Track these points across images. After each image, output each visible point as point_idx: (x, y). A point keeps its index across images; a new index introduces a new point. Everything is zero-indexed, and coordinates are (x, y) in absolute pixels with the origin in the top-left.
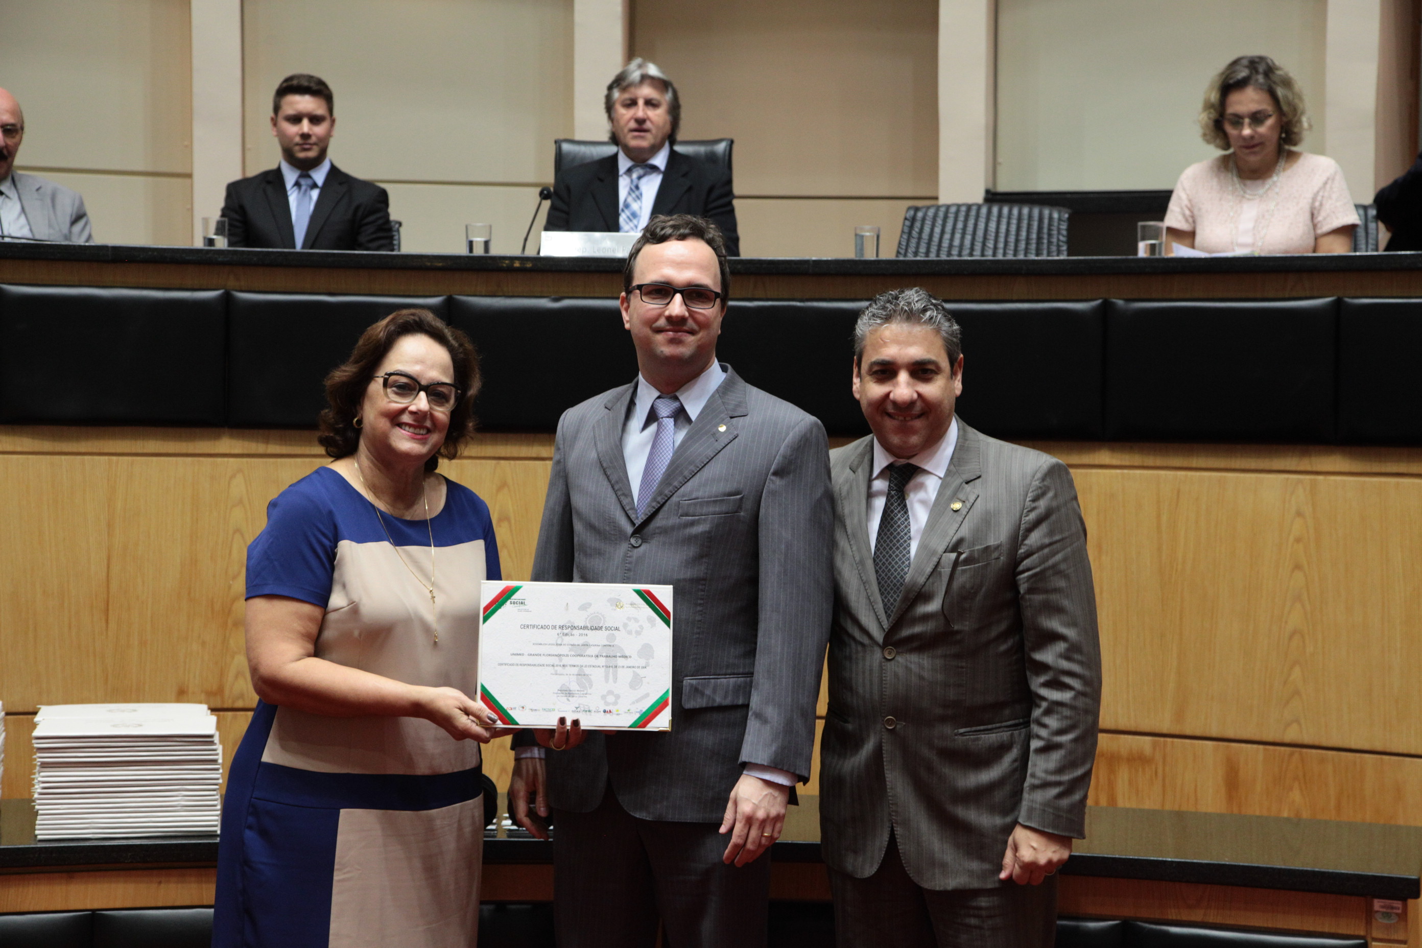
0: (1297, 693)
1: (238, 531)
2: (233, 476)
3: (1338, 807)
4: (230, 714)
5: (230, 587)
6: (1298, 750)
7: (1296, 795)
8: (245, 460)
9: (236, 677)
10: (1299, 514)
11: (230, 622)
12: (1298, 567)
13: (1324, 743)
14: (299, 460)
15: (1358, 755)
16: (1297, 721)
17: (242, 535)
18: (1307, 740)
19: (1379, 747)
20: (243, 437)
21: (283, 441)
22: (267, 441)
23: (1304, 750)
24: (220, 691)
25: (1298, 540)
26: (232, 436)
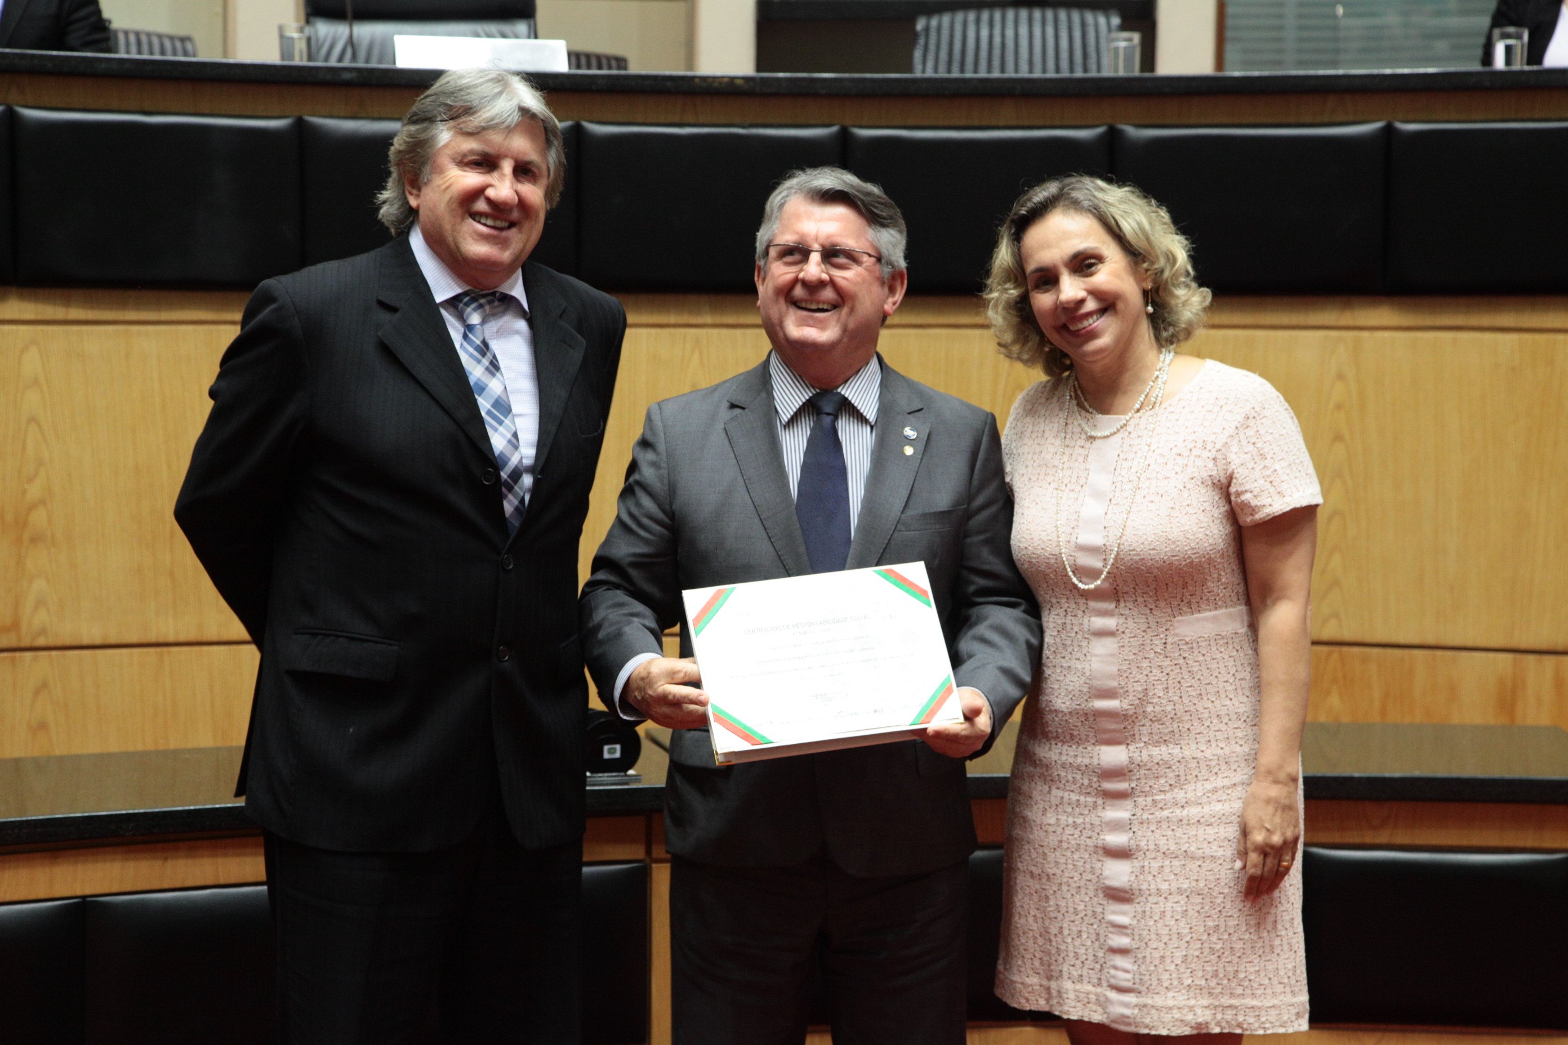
0: (1336, 583)
1: (33, 419)
2: (26, 348)
3: (1384, 712)
4: (28, 655)
5: (24, 492)
6: (1336, 649)
7: (1334, 701)
8: (40, 328)
9: (36, 607)
10: (1340, 377)
11: (26, 536)
12: (1338, 438)
13: (1368, 639)
14: (110, 328)
15: (1406, 651)
16: (1336, 615)
17: (39, 426)
18: (1347, 635)
19: (1431, 640)
20: (36, 299)
21: (89, 303)
22: (67, 303)
23: (1345, 649)
24: (15, 626)
25: (1339, 407)
26: (22, 297)
